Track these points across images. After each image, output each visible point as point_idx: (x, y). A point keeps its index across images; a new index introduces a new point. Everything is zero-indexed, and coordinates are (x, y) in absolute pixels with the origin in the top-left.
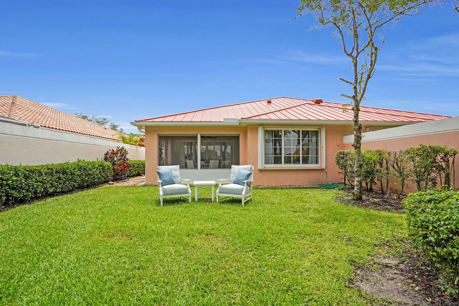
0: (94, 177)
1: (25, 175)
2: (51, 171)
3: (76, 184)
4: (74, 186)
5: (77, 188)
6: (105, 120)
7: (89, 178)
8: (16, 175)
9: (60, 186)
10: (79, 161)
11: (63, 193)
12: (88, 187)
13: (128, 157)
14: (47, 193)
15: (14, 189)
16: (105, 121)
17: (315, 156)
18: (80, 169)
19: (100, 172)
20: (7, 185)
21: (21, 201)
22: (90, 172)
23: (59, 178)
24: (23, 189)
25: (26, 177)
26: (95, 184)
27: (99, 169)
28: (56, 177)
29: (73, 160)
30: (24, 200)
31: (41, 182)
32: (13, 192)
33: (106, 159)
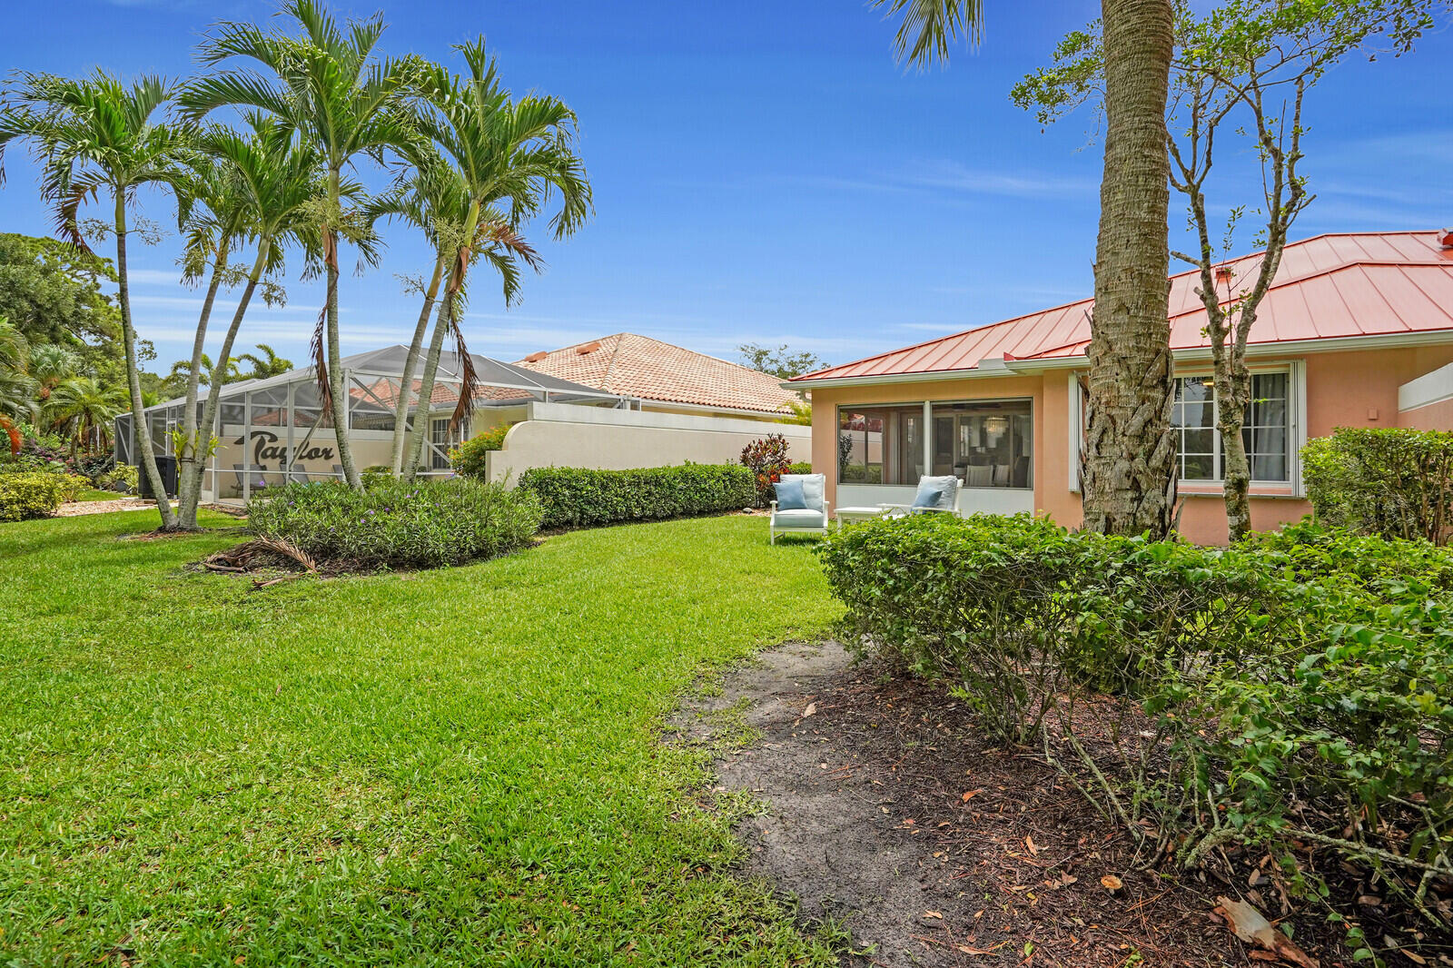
0: (713, 495)
1: (602, 484)
2: (638, 480)
3: (677, 505)
4: (675, 508)
5: (682, 514)
6: (807, 356)
7: (701, 497)
8: (591, 483)
9: (651, 506)
10: (688, 464)
11: (655, 518)
12: (701, 514)
13: (788, 455)
14: (631, 516)
15: (589, 503)
16: (808, 360)
17: (1276, 455)
18: (685, 477)
19: (725, 487)
20: (582, 497)
21: (598, 523)
22: (703, 486)
23: (650, 493)
24: (600, 505)
25: (604, 487)
26: (716, 510)
27: (724, 481)
28: (644, 490)
29: (677, 462)
30: (602, 522)
31: (623, 497)
32: (587, 507)
33: (745, 460)
